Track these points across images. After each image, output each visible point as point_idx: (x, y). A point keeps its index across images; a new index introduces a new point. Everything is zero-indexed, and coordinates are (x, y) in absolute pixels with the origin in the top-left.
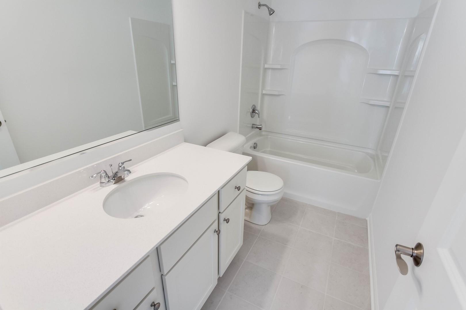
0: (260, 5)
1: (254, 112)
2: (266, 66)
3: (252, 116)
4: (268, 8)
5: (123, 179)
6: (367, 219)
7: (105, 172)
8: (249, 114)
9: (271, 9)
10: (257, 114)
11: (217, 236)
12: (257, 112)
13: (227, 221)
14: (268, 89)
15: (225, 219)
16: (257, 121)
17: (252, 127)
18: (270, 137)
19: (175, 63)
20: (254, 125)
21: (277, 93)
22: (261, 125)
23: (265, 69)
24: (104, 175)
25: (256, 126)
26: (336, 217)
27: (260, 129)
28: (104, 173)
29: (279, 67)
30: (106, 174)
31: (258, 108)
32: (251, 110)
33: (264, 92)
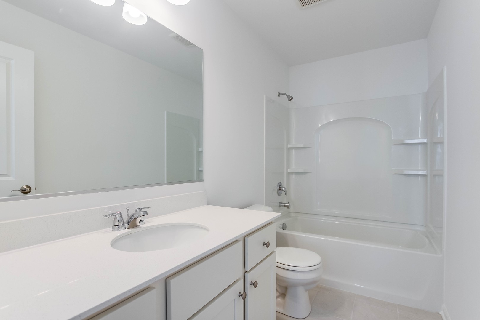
0: (279, 94)
1: (281, 190)
2: (290, 146)
3: (279, 193)
4: (287, 95)
5: (138, 226)
6: (440, 313)
7: (121, 213)
8: (276, 192)
9: (289, 96)
10: (283, 192)
11: (242, 301)
12: (283, 189)
13: (255, 285)
14: (294, 168)
15: (252, 282)
16: (284, 199)
17: (280, 206)
18: (299, 218)
19: (202, 150)
20: (281, 203)
21: (302, 171)
22: (289, 203)
23: (289, 149)
24: (118, 217)
25: (283, 204)
26: (398, 311)
27: (288, 207)
28: (119, 214)
29: (302, 146)
30: (121, 215)
31: (285, 185)
32: (277, 188)
33: (289, 171)
